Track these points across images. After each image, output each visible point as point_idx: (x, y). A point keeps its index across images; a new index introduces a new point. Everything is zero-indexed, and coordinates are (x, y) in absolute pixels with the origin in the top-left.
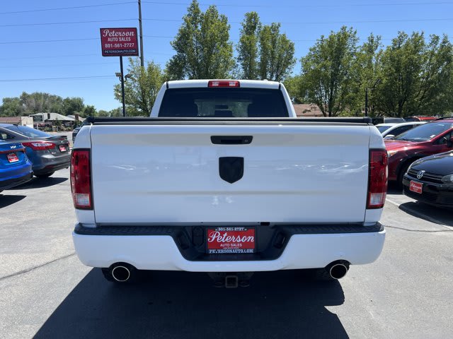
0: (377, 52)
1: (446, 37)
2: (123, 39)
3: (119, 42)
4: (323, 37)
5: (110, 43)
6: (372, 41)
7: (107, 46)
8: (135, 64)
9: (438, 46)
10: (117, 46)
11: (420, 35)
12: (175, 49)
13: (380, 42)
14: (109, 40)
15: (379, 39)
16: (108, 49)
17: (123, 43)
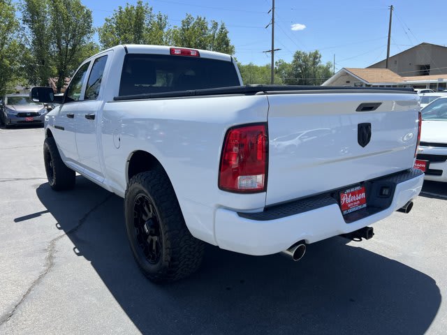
0: (165, 30)
1: (223, 24)
4: (121, 8)
6: (161, 19)
9: (217, 31)
11: (202, 19)
13: (167, 21)
15: (166, 18)
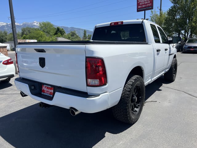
2: (146, 3)
3: (145, 4)
5: (141, 5)
7: (139, 7)
8: (153, 13)
10: (144, 6)
12: (173, 3)
14: (140, 4)
16: (140, 8)
17: (146, 4)
